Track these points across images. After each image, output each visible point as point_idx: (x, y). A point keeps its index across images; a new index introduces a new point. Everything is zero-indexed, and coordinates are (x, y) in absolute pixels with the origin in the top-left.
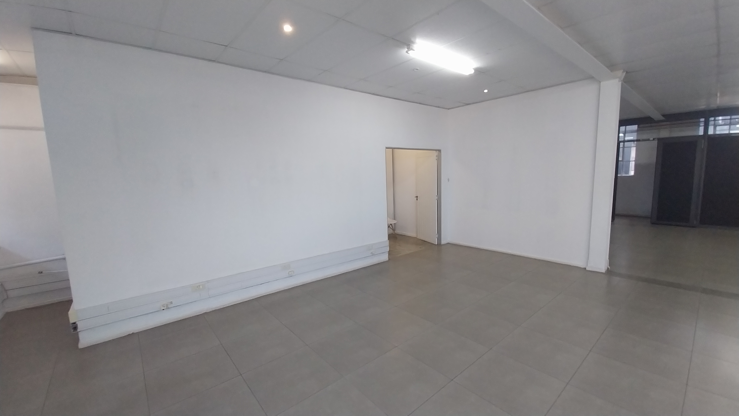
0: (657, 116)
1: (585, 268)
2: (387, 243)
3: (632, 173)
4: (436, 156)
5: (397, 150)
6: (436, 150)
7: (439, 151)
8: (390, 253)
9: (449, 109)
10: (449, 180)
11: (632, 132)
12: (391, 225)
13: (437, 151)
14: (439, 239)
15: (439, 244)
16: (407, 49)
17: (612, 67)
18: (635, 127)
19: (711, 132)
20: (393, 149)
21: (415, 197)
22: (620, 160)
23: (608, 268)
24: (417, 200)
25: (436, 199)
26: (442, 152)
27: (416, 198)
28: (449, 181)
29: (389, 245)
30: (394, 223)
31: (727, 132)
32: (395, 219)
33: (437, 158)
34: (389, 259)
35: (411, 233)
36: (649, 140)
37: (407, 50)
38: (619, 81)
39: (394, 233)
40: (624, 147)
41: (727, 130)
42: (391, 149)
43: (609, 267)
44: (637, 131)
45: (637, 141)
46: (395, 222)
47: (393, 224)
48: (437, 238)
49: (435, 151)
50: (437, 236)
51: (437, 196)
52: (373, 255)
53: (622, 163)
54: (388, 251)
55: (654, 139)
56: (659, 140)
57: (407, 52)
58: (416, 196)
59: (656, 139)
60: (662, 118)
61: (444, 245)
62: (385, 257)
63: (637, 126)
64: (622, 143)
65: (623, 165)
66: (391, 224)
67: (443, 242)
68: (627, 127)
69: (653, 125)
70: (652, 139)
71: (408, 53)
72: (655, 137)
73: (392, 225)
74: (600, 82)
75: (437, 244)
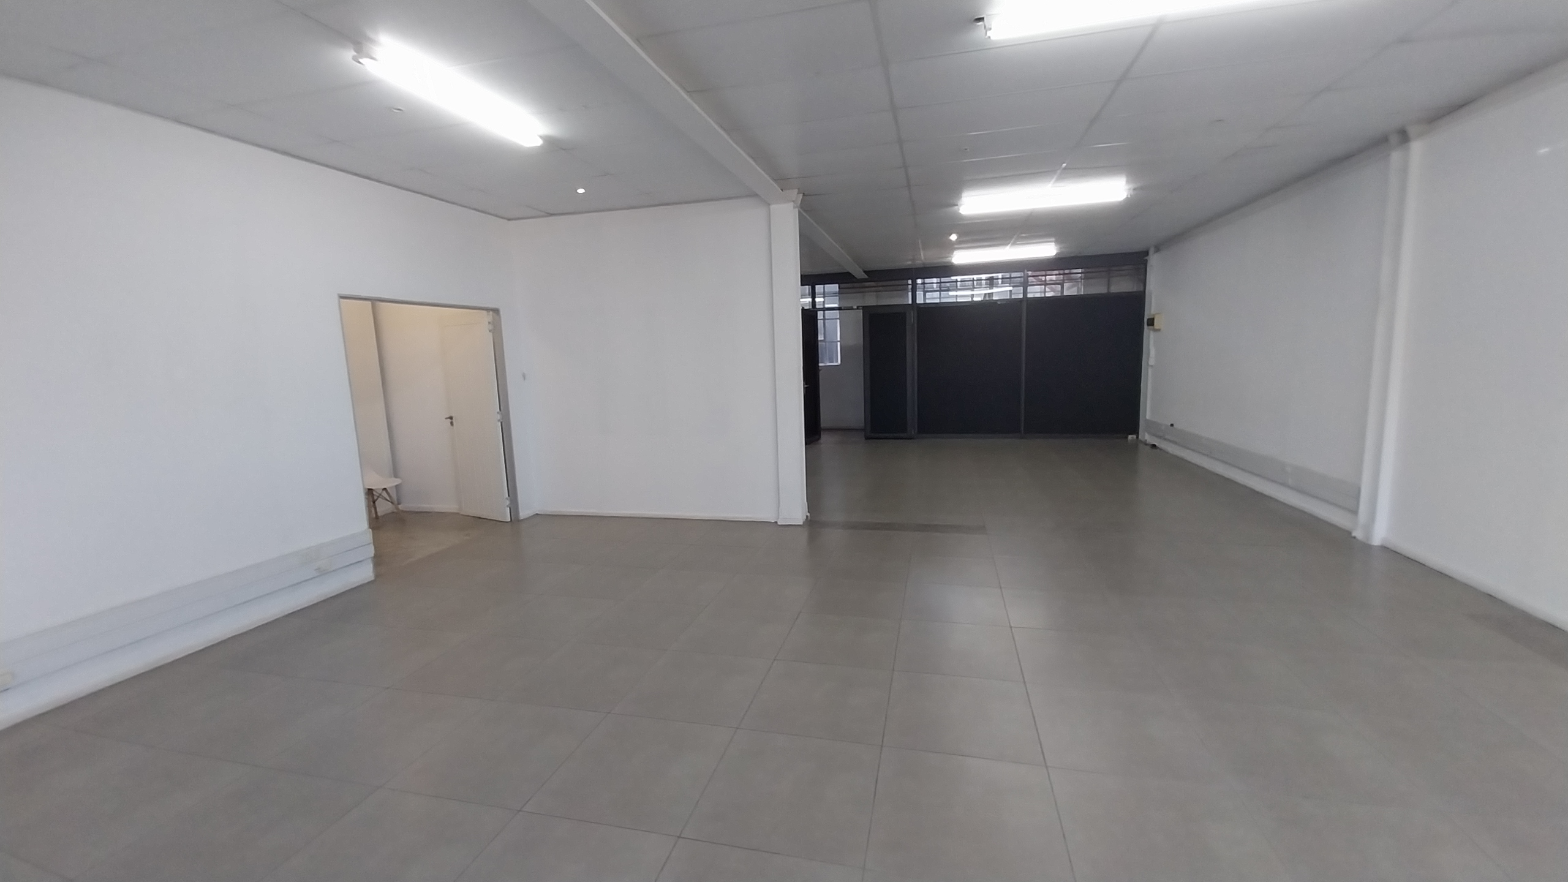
0: (859, 273)
1: (776, 522)
2: (369, 536)
3: (839, 362)
4: (489, 323)
5: (388, 304)
6: (487, 309)
7: (496, 311)
8: (378, 560)
9: (509, 220)
10: (524, 377)
11: (834, 294)
12: (384, 492)
13: (491, 312)
14: (514, 507)
15: (515, 520)
16: (355, 51)
17: (782, 181)
18: (834, 288)
19: (920, 300)
20: (374, 301)
21: (446, 418)
22: (821, 340)
23: (807, 516)
24: (452, 424)
25: (499, 421)
26: (501, 313)
27: (449, 420)
28: (525, 379)
29: (372, 541)
30: (397, 486)
31: (937, 301)
32: (396, 476)
33: (491, 327)
34: (378, 576)
35: (446, 505)
36: (851, 308)
37: (355, 54)
38: (794, 208)
39: (395, 511)
40: (824, 319)
41: (937, 298)
42: (369, 303)
43: (808, 514)
44: (840, 293)
45: (839, 309)
46: (397, 481)
47: (391, 488)
48: (507, 506)
49: (484, 312)
50: (508, 502)
51: (498, 413)
52: (322, 573)
53: (824, 343)
54: (373, 555)
55: (858, 308)
56: (864, 308)
57: (356, 59)
58: (448, 416)
59: (861, 308)
60: (866, 277)
61: (522, 520)
62: (365, 573)
63: (837, 285)
64: (822, 312)
65: (826, 348)
66: (385, 489)
67: (524, 513)
68: (826, 286)
69: (856, 285)
70: (856, 307)
71: (360, 63)
72: (859, 305)
73: (389, 490)
74: (769, 205)
75: (510, 520)
